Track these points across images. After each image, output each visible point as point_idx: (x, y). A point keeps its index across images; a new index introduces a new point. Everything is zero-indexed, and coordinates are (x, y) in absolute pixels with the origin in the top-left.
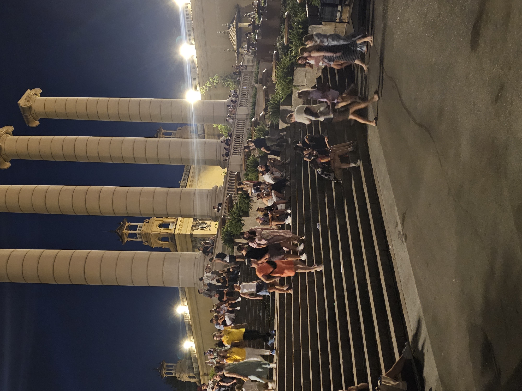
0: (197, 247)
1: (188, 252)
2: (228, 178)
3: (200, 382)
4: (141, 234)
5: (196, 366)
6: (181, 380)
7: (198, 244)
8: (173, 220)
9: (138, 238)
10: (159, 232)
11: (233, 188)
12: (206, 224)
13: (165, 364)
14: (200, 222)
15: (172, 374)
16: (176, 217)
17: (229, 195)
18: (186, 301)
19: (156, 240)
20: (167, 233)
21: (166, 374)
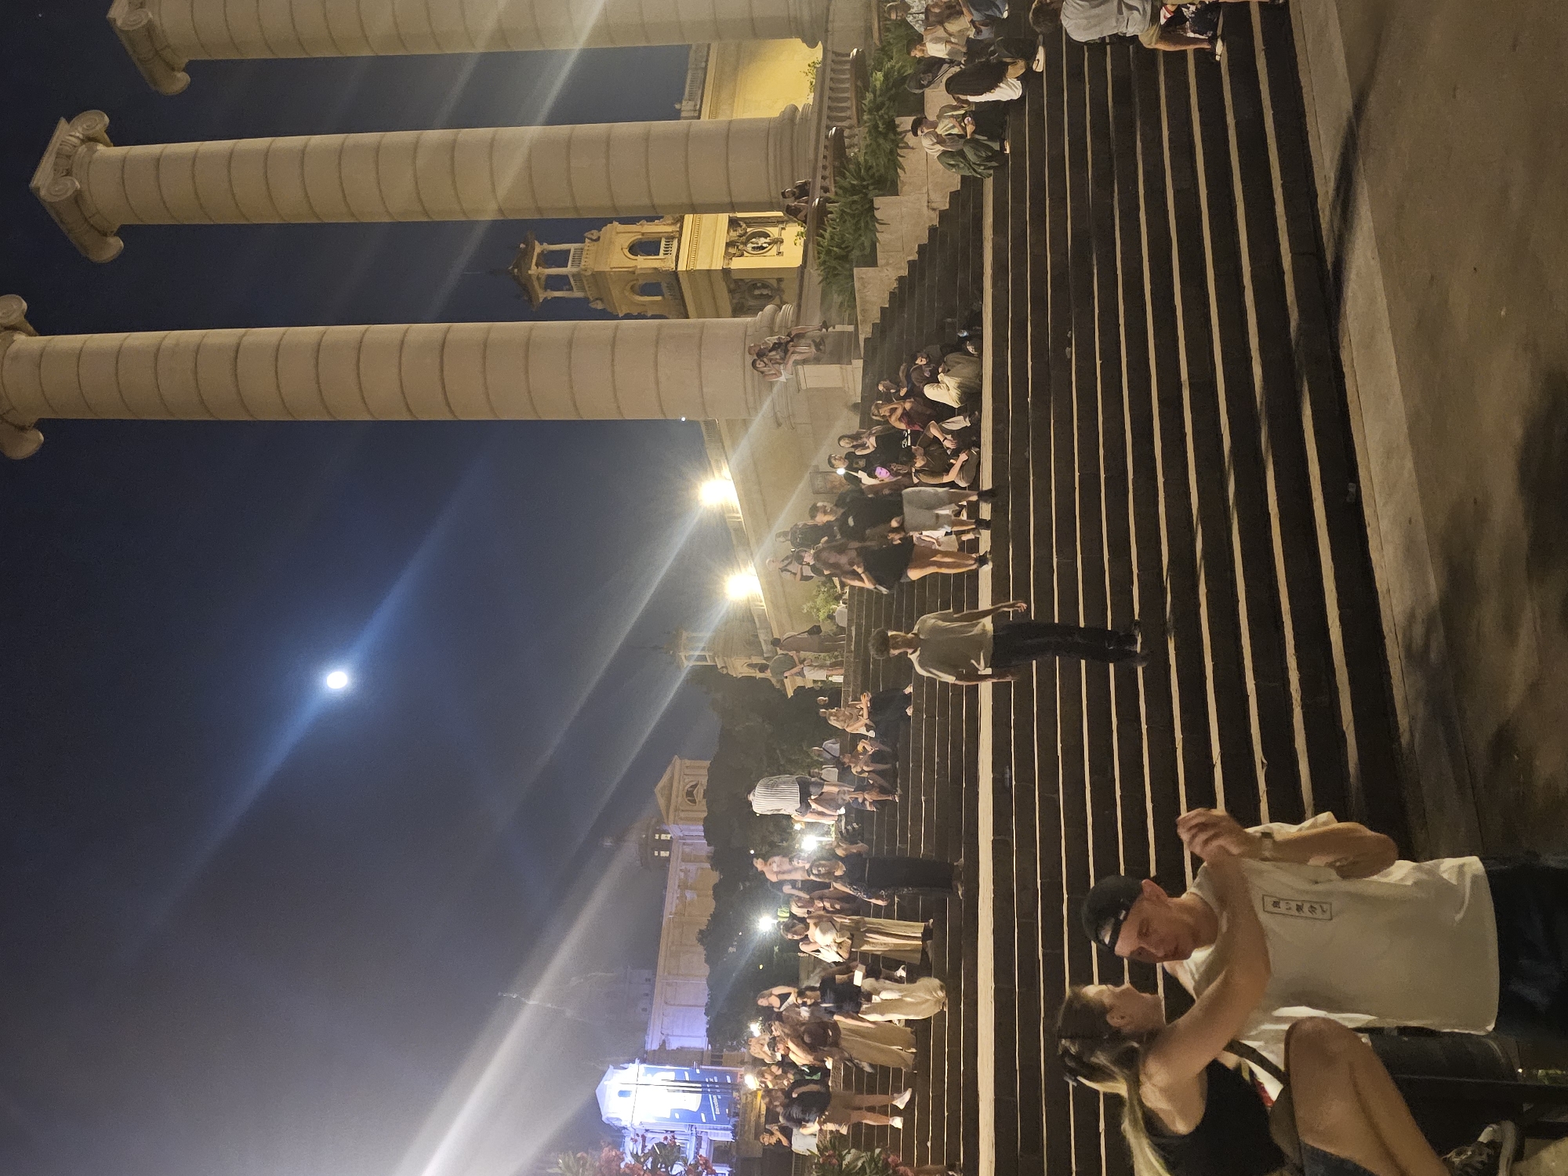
0: (745, 310)
2: (829, 74)
4: (581, 276)
6: (729, 672)
7: (749, 299)
8: (669, 229)
9: (575, 289)
10: (632, 269)
11: (843, 109)
12: (766, 235)
13: (685, 635)
14: (748, 230)
15: (703, 658)
16: (678, 214)
17: (834, 129)
18: (728, 464)
19: (627, 294)
20: (655, 269)
21: (688, 658)
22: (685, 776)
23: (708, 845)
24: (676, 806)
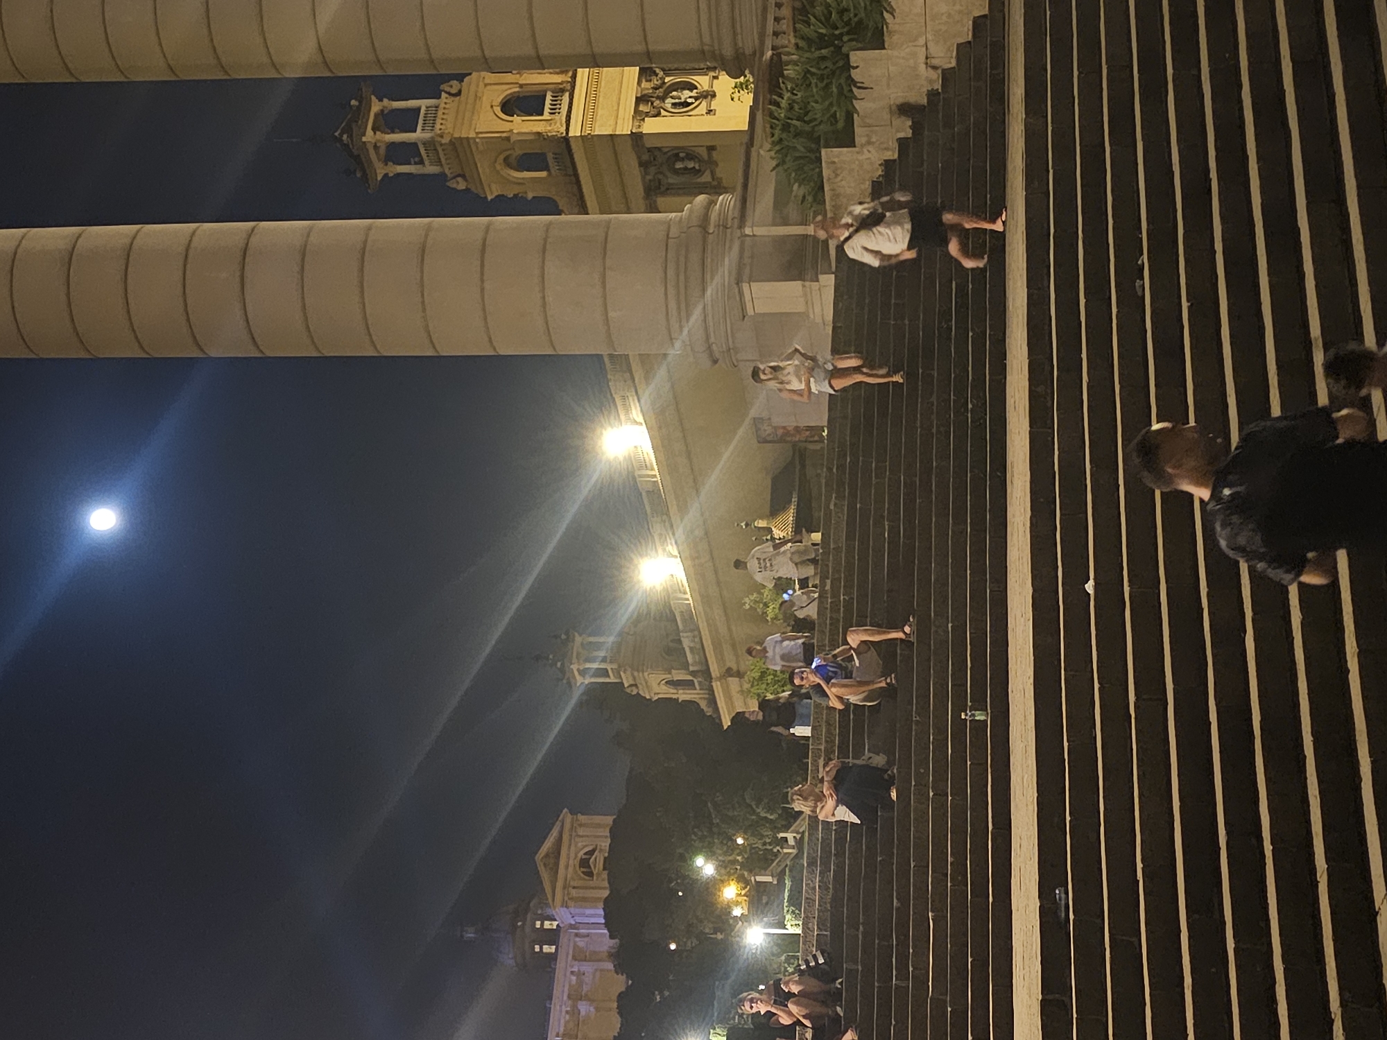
0: (663, 189)
1: (629, 211)
3: (713, 702)
4: (434, 145)
5: (692, 645)
6: (641, 692)
7: (669, 174)
8: (557, 79)
9: (427, 162)
10: (504, 135)
12: (692, 87)
13: (578, 639)
14: (667, 79)
15: (605, 673)
16: (569, 63)
18: (638, 404)
19: (498, 167)
20: (539, 134)
21: (583, 673)
22: (577, 839)
23: (612, 937)
24: (566, 880)
